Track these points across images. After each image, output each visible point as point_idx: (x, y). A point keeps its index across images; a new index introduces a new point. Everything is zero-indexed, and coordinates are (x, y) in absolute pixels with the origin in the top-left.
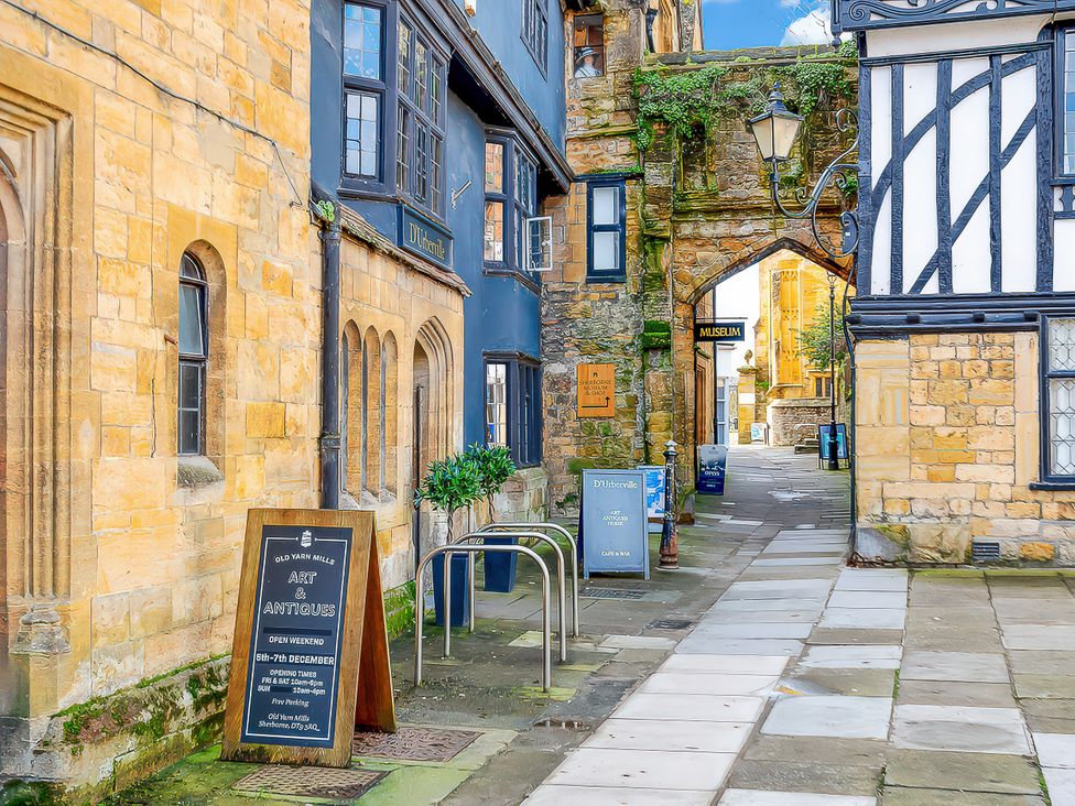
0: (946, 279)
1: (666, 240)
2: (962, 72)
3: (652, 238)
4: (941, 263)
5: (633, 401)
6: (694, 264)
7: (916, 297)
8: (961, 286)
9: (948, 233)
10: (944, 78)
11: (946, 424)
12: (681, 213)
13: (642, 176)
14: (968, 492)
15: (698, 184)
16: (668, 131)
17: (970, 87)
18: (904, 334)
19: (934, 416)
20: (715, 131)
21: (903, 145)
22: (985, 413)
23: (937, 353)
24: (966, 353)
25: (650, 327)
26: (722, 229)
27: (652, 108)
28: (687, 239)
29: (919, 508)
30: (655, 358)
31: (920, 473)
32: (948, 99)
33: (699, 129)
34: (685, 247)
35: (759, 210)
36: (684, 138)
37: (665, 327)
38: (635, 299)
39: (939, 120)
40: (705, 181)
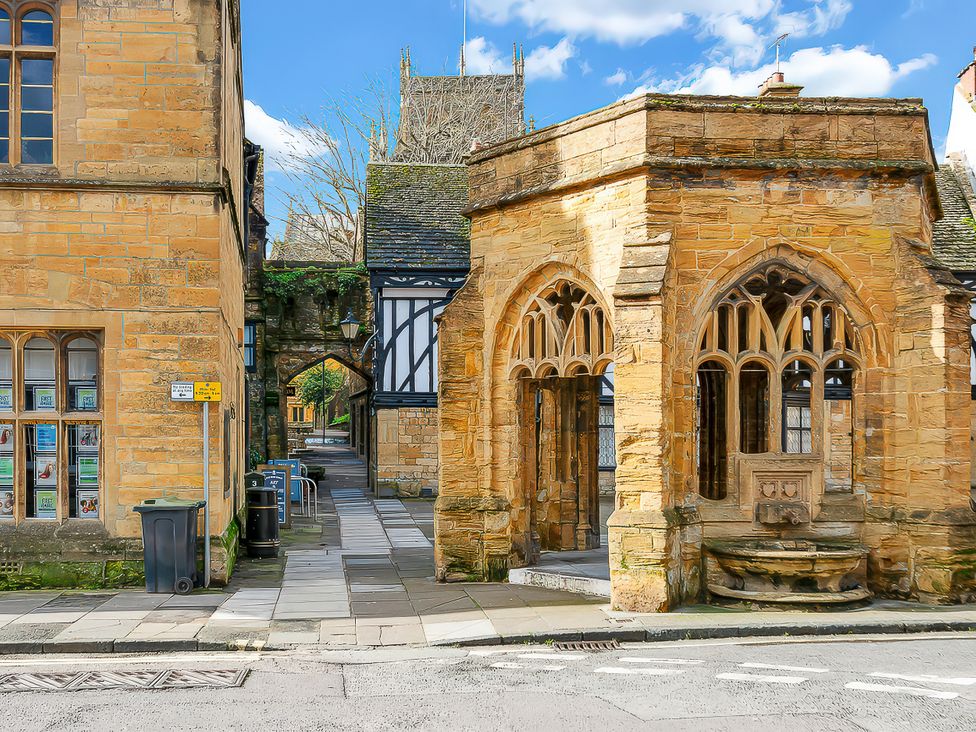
0: (412, 386)
1: (277, 353)
2: (419, 305)
3: (270, 352)
4: (411, 379)
5: (260, 430)
6: (288, 364)
7: (401, 392)
8: (418, 389)
9: (413, 368)
10: (412, 307)
11: (412, 443)
12: (283, 340)
13: (265, 321)
14: (419, 469)
15: (290, 326)
16: (277, 301)
17: (422, 312)
18: (396, 407)
19: (407, 439)
20: (298, 302)
21: (396, 332)
22: (427, 438)
23: (409, 415)
24: (420, 415)
25: (268, 394)
26: (301, 348)
27: (270, 289)
28: (284, 352)
29: (402, 476)
30: (272, 409)
31: (402, 461)
32: (413, 315)
33: (291, 301)
34: (284, 356)
35: (319, 340)
36: (283, 304)
37: (276, 395)
38: (261, 381)
39: (410, 323)
40: (294, 325)
